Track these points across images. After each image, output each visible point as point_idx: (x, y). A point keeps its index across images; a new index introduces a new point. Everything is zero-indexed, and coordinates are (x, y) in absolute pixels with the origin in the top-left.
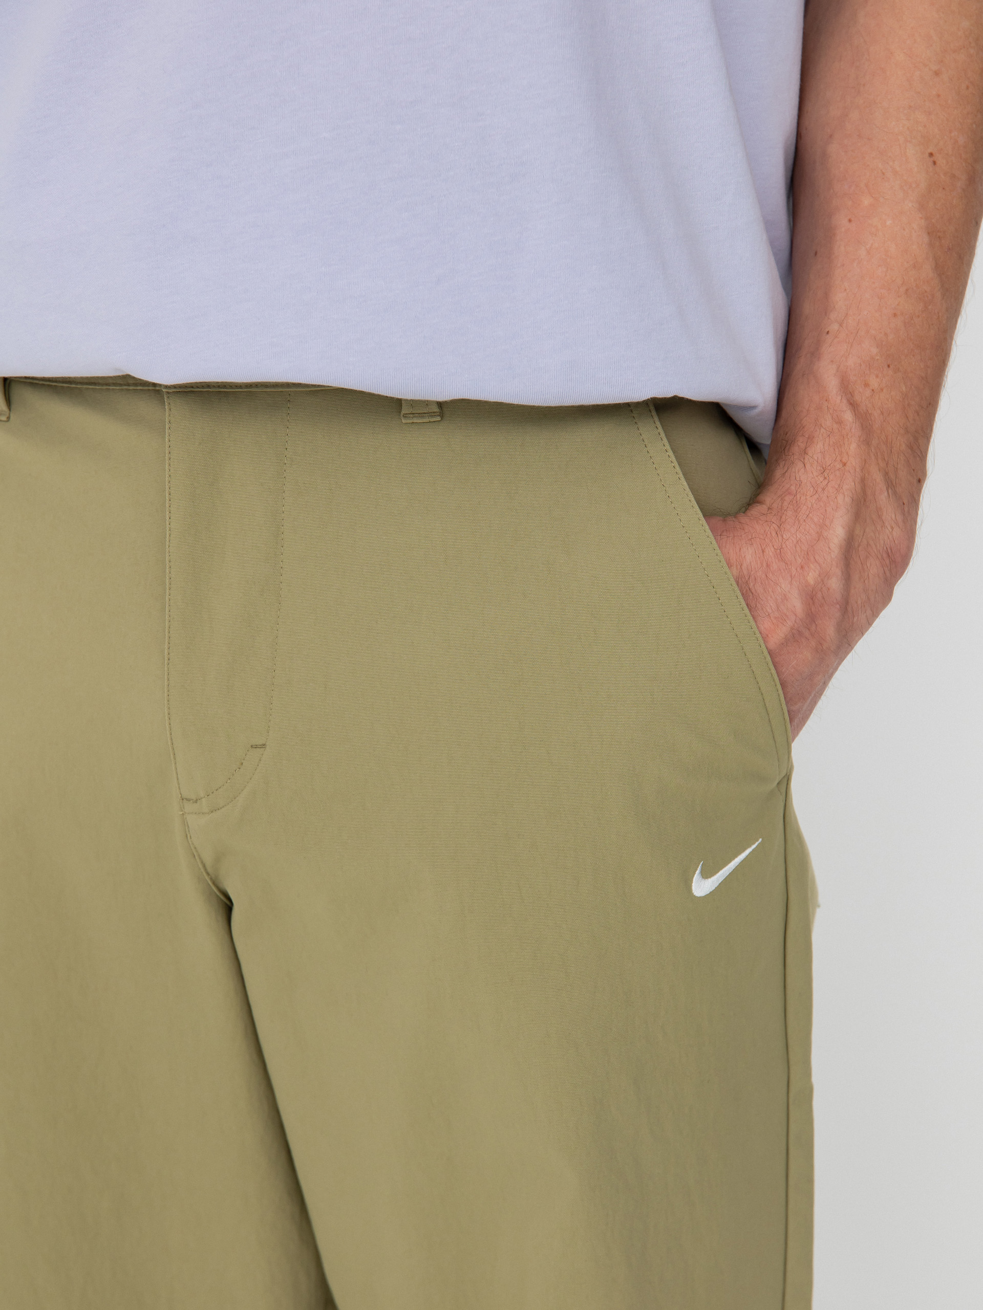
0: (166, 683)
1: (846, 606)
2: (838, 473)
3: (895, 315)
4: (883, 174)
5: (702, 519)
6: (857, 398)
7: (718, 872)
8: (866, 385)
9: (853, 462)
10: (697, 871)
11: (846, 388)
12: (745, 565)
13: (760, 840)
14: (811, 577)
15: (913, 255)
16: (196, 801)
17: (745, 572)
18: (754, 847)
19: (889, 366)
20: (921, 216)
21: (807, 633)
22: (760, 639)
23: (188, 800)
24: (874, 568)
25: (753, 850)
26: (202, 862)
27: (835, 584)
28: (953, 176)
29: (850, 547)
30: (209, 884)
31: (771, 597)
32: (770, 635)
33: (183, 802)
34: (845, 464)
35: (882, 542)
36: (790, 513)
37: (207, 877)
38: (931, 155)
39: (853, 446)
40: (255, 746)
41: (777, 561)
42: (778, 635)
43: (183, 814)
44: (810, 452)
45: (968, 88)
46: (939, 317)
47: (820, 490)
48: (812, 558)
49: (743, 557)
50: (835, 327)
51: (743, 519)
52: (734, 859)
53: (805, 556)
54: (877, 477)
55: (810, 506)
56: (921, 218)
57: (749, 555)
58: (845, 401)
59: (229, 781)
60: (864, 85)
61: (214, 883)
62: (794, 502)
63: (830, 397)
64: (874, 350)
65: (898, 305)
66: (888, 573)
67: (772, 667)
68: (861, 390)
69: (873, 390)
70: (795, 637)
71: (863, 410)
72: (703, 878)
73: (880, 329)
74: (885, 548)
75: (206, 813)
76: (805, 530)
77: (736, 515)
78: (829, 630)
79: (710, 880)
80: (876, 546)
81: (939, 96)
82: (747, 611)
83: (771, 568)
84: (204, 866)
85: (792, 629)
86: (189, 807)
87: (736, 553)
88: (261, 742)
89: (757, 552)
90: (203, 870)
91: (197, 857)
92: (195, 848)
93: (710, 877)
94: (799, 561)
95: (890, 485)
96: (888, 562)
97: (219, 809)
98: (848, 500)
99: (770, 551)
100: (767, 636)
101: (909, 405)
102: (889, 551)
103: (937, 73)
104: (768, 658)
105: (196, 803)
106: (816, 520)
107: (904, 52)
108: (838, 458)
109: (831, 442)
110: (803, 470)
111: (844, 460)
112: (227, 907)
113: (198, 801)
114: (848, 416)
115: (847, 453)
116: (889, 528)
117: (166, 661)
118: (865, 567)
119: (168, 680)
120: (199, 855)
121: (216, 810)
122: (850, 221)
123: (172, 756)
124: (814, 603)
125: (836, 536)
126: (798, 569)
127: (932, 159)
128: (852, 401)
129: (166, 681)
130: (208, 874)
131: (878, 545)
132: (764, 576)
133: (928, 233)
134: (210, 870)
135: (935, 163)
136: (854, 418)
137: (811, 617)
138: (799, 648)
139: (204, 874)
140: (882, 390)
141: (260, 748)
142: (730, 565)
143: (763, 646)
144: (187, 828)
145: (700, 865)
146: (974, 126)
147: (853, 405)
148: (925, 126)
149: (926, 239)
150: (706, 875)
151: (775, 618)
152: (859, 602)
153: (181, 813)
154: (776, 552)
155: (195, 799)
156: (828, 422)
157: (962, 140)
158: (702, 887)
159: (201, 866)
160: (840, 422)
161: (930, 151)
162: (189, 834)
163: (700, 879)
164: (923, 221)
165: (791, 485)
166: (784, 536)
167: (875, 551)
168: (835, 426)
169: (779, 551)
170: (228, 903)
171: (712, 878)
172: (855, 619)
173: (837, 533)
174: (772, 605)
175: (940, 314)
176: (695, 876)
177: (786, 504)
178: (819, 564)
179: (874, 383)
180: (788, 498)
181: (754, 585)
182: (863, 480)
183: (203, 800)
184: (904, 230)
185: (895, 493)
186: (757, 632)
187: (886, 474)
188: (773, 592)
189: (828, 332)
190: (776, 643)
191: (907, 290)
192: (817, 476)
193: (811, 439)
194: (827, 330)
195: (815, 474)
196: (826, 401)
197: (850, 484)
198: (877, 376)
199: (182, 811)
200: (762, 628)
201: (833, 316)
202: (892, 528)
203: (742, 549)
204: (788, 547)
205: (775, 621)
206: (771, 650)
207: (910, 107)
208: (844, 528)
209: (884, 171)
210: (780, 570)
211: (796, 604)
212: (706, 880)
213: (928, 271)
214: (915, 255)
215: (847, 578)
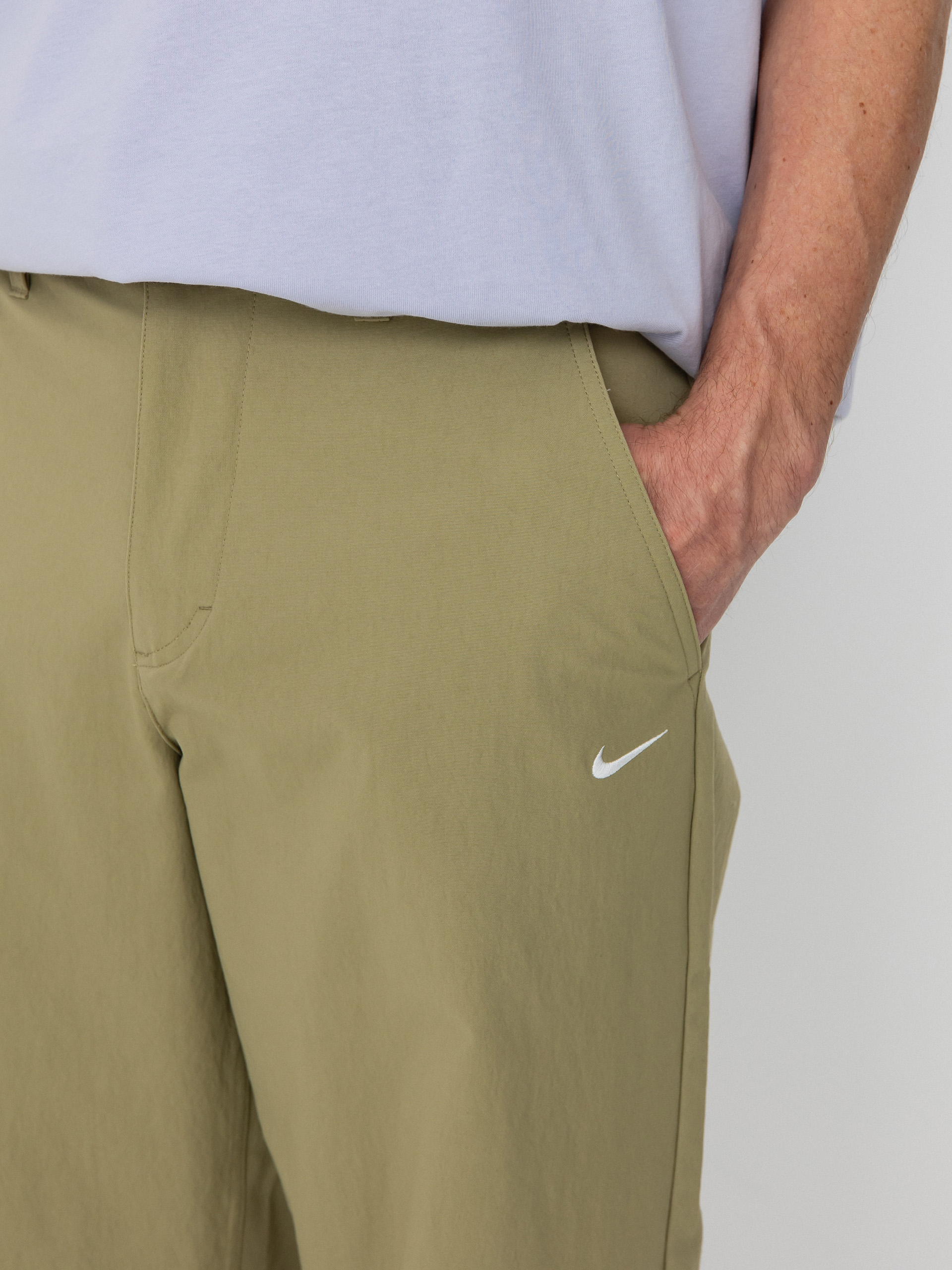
0: (128, 545)
1: (749, 515)
2: (747, 392)
3: (815, 249)
4: (817, 119)
5: (619, 427)
6: (772, 324)
7: (620, 757)
8: (782, 312)
9: (763, 383)
10: (598, 754)
11: (762, 314)
12: (654, 472)
13: (667, 731)
14: (715, 486)
15: (837, 196)
16: (147, 655)
17: (655, 478)
18: (659, 736)
19: (805, 296)
20: (847, 160)
21: (710, 537)
22: (665, 541)
23: (141, 653)
24: (778, 483)
25: (658, 740)
26: (152, 712)
27: (738, 494)
28: (883, 125)
29: (752, 461)
30: (158, 732)
31: (677, 502)
32: (674, 538)
33: (136, 655)
34: (754, 384)
35: (786, 458)
36: (699, 426)
37: (156, 726)
38: (862, 105)
39: (764, 369)
40: (203, 608)
41: (684, 469)
42: (682, 538)
43: (136, 666)
44: (724, 371)
45: (902, 45)
46: (860, 253)
47: (728, 406)
48: (717, 469)
49: (654, 463)
50: (758, 257)
51: (660, 428)
52: (637, 747)
53: (710, 467)
54: (786, 399)
55: (717, 421)
56: (848, 162)
57: (659, 462)
58: (759, 327)
59: (177, 639)
60: (807, 38)
61: (163, 732)
62: (704, 415)
63: (746, 322)
64: (792, 281)
65: (819, 240)
66: (792, 488)
67: (675, 567)
68: (777, 317)
69: (788, 318)
70: (698, 541)
71: (776, 336)
72: (604, 761)
73: (799, 262)
74: (789, 464)
75: (155, 667)
76: (711, 442)
77: (654, 424)
78: (734, 535)
79: (611, 764)
80: (780, 462)
81: (873, 52)
82: (653, 514)
83: (679, 476)
84: (154, 716)
85: (696, 533)
86: (142, 660)
87: (648, 459)
88: (208, 605)
89: (666, 459)
90: (152, 719)
91: (147, 707)
92: (146, 698)
93: (611, 761)
94: (704, 470)
95: (799, 406)
96: (792, 477)
97: (166, 664)
98: (753, 418)
99: (678, 460)
100: (672, 538)
101: (823, 332)
102: (794, 467)
103: (873, 31)
104: (672, 560)
105: (148, 656)
106: (722, 433)
107: (844, 11)
108: (748, 379)
109: (744, 364)
110: (715, 387)
111: (754, 381)
112: (176, 756)
113: (150, 655)
114: (761, 340)
115: (758, 374)
116: (795, 445)
117: (130, 524)
118: (769, 480)
119: (131, 541)
120: (149, 706)
121: (164, 665)
122: (784, 160)
123: (129, 612)
124: (717, 511)
125: (740, 450)
126: (704, 478)
127: (862, 109)
128: (766, 327)
129: (128, 542)
130: (157, 723)
131: (783, 462)
132: (672, 483)
133: (854, 176)
134: (159, 721)
135: (865, 112)
136: (766, 343)
137: (714, 523)
138: (703, 551)
139: (154, 723)
140: (797, 318)
141: (207, 610)
142: (640, 471)
143: (668, 548)
144: (139, 679)
145: (602, 749)
146: (907, 80)
147: (767, 330)
148: (858, 78)
149: (851, 181)
150: (607, 758)
151: (680, 522)
152: (763, 512)
153: (135, 665)
154: (683, 461)
155: (146, 653)
156: (742, 345)
157: (893, 92)
158: (602, 770)
159: (151, 716)
160: (753, 345)
161: (862, 100)
162: (141, 685)
163: (601, 762)
164: (849, 164)
165: (704, 400)
166: (692, 447)
167: (780, 466)
168: (749, 349)
169: (686, 459)
170: (177, 751)
171: (613, 762)
172: (759, 528)
173: (741, 448)
174: (678, 510)
175: (861, 250)
176: (596, 759)
177: (697, 417)
178: (723, 475)
179: (790, 310)
180: (700, 412)
181: (662, 490)
182: (770, 401)
183: (154, 654)
184: (831, 172)
185: (802, 414)
186: (662, 534)
187: (794, 396)
188: (679, 497)
189: (753, 261)
190: (680, 546)
191: (829, 227)
192: (727, 394)
193: (726, 359)
194: (752, 259)
195: (725, 392)
196: (743, 325)
197: (757, 404)
198: (793, 305)
199: (135, 663)
200: (668, 531)
201: (759, 246)
202: (797, 446)
203: (653, 456)
204: (695, 457)
205: (679, 525)
206: (676, 552)
207: (845, 60)
208: (747, 443)
209: (817, 117)
210: (687, 478)
211: (700, 510)
212: (607, 763)
213: (851, 210)
214: (839, 196)
215: (750, 488)
